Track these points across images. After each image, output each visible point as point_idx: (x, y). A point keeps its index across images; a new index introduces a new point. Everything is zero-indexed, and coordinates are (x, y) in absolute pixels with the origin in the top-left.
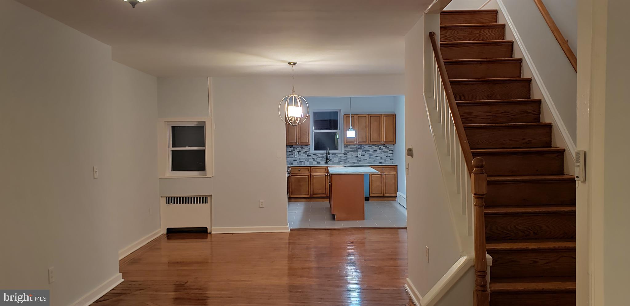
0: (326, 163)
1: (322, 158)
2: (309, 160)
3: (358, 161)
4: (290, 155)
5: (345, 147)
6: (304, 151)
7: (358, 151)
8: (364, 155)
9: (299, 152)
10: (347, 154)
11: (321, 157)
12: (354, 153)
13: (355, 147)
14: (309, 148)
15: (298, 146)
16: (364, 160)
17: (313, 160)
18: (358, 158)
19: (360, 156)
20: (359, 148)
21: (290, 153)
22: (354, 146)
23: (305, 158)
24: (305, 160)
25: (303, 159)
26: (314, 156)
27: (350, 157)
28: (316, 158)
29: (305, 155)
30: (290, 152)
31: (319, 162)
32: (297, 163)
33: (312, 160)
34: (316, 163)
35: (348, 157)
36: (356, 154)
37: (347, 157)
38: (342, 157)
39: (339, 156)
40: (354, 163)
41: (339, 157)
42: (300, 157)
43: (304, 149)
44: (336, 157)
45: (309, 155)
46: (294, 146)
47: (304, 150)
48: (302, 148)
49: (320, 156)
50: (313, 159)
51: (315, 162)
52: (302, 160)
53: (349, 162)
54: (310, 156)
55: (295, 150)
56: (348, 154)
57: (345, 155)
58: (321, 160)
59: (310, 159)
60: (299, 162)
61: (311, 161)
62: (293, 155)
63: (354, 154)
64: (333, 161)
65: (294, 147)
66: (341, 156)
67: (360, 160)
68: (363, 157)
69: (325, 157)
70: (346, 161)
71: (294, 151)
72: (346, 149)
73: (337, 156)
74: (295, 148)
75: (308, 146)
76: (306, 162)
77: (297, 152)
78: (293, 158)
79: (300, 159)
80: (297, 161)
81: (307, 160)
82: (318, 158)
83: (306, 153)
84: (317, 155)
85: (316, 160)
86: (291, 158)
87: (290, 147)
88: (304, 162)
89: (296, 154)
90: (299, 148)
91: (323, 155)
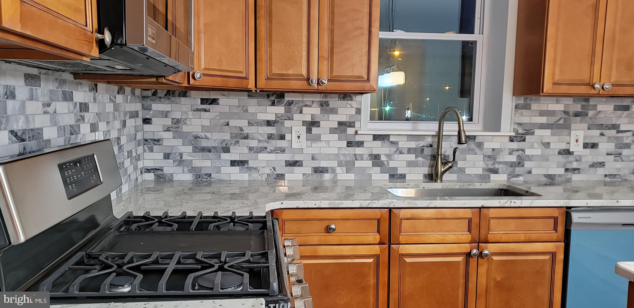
1: (412, 157)
2: (358, 164)
3: (567, 170)
4: (271, 137)
5: (517, 107)
6: (333, 121)
7: (573, 126)
8: (594, 146)
9: (312, 124)
10: (524, 140)
11: (410, 151)
12: (552, 134)
13: (560, 108)
14: (358, 111)
15: (308, 99)
16: (593, 165)
17: (374, 165)
18: (571, 158)
19: (577, 148)
20: (576, 115)
21: (271, 130)
22: (558, 102)
23: (337, 155)
24: (340, 165)
25: (328, 157)
26: (378, 148)
27: (537, 151)
28: (388, 156)
29: (339, 139)
31: (400, 172)
32: (300, 177)
33: (370, 163)
34: (386, 176)
35: (528, 152)
36: (560, 141)
37: (523, 150)
38: (500, 151)
39: (488, 146)
40: (551, 180)
41: (490, 154)
42: (315, 148)
43: (334, 111)
44: (477, 150)
45: (358, 138)
46: (287, 99)
47: (332, 117)
48: (323, 105)
49: (404, 144)
50: (375, 158)
51: (382, 172)
52: (323, 164)
53: (530, 172)
54: (360, 144)
55: (296, 116)
56: (527, 137)
57: (515, 145)
58: (410, 164)
59: (361, 157)
60: (309, 171)
61: (364, 169)
63: (556, 138)
64: (462, 170)
65: (290, 103)
66: (496, 146)
67: (575, 165)
68: (589, 156)
70: (518, 170)
71: (291, 119)
72: (522, 115)
73: (480, 145)
74: (294, 108)
75: (352, 100)
76: (342, 170)
77: (303, 124)
78: (284, 150)
79: (316, 157)
80: (302, 166)
81: (344, 164)
82: (396, 156)
83: (342, 133)
84: (392, 143)
85: (387, 162)
86: (274, 151)
87: (270, 103)
88: (333, 170)
89: (299, 137)
90: (310, 106)
91: (418, 142)
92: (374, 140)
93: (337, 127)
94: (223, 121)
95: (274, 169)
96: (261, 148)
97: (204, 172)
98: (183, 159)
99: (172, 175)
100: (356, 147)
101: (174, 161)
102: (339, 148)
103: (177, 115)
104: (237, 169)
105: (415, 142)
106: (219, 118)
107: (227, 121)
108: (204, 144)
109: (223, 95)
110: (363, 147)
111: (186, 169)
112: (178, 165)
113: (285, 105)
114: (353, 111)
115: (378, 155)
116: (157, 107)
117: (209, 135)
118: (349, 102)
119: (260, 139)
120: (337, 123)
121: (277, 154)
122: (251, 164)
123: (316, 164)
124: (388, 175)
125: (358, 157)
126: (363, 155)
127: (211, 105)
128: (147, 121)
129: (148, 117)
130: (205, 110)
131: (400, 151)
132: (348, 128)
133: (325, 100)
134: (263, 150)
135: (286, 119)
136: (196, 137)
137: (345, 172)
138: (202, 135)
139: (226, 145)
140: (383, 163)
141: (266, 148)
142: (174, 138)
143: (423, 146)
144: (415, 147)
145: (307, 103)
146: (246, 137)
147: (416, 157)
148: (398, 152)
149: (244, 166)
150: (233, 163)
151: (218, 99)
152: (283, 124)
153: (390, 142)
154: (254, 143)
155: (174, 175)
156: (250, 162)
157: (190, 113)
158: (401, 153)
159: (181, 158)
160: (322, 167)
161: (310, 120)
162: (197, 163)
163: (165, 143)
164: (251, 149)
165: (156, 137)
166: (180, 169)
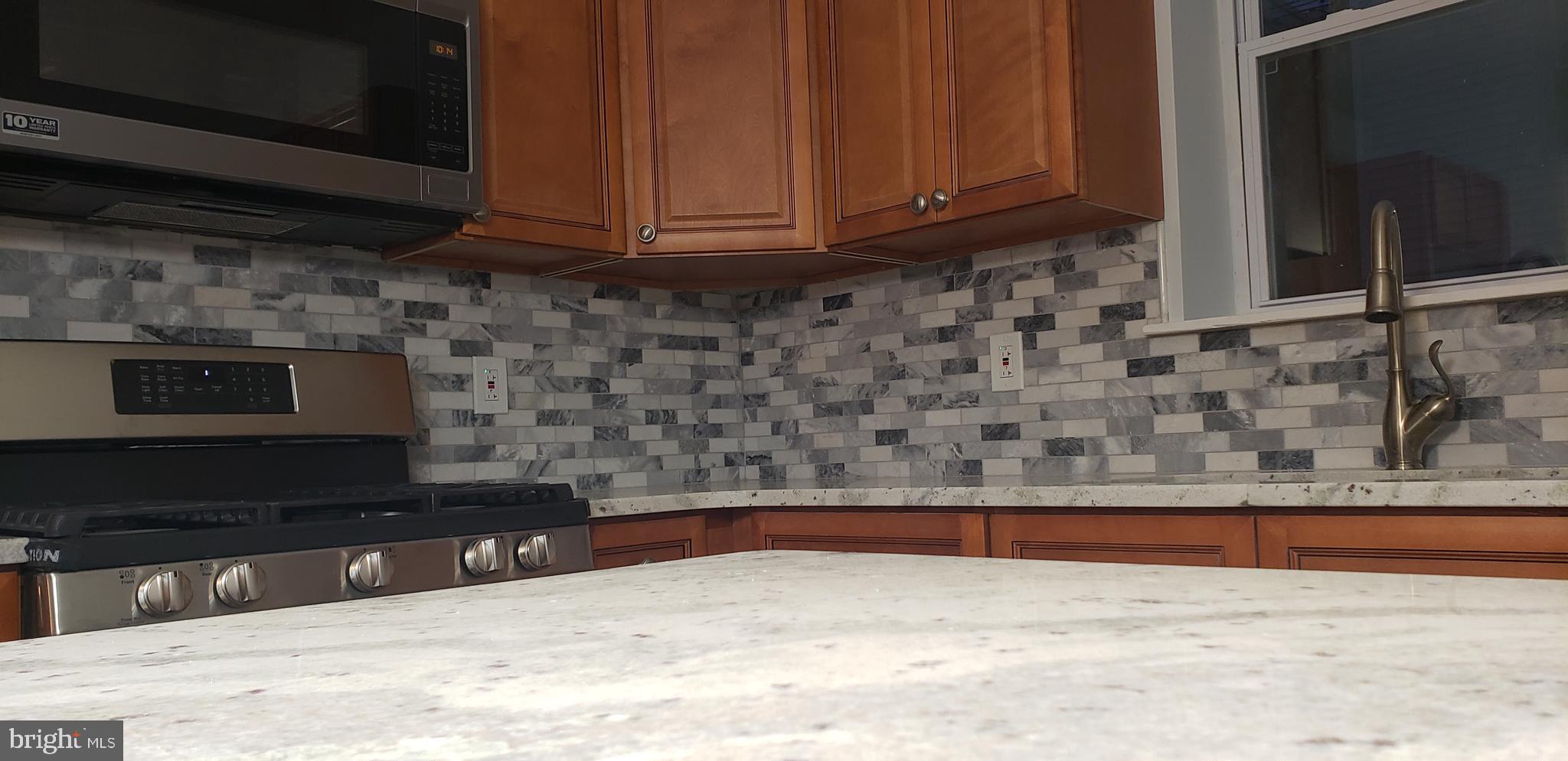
0: (1388, 458)
1: (1327, 393)
2: (1164, 424)
4: (948, 367)
6: (1087, 307)
9: (1033, 325)
11: (1319, 373)
14: (1152, 270)
15: (1023, 258)
17: (1210, 425)
21: (948, 351)
23: (1102, 404)
24: (1113, 430)
25: (1081, 409)
26: (1218, 371)
28: (1251, 395)
29: (1108, 357)
30: (944, 335)
31: (1292, 443)
32: (1017, 467)
33: (1194, 421)
34: (1251, 459)
42: (1047, 388)
43: (1089, 280)
45: (1157, 350)
46: (977, 268)
48: (1061, 268)
49: (1296, 353)
50: (1212, 403)
51: (1235, 447)
52: (1070, 430)
55: (1001, 308)
58: (1323, 416)
59: (1169, 404)
60: (1036, 450)
61: (1183, 437)
62: (972, 367)
64: (1527, 429)
65: (985, 277)
69: (1377, 369)
71: (987, 316)
74: (993, 287)
75: (1132, 241)
76: (1121, 445)
77: (1016, 325)
78: (977, 398)
79: (1050, 411)
80: (1018, 438)
81: (1125, 428)
82: (1275, 392)
83: (1110, 339)
84: (1258, 351)
85: (1250, 415)
86: (957, 402)
87: (944, 286)
88: (1097, 447)
89: (1006, 362)
90: (1029, 277)
91: (1346, 342)
92: (1203, 349)
93: (1098, 323)
94: (860, 342)
95: (958, 446)
96: (931, 396)
97: (833, 459)
98: (800, 432)
99: (784, 467)
100: (1155, 375)
101: (787, 439)
102: (1108, 383)
103: (788, 341)
104: (887, 450)
105: (1333, 343)
106: (852, 336)
107: (866, 340)
108: (833, 396)
109: (860, 284)
110: (1173, 371)
111: (804, 456)
112: (793, 447)
113: (974, 285)
114: (1137, 273)
115: (1220, 393)
116: (763, 327)
117: (837, 375)
118: (1127, 248)
119: (927, 376)
120: (1097, 312)
121: (963, 409)
122: (914, 437)
123: (1049, 430)
124: (1254, 455)
125: (1162, 405)
126: (1173, 396)
127: (840, 311)
128: (747, 359)
129: (748, 350)
130: (832, 323)
131: (1285, 377)
132: (1127, 323)
133: (1065, 254)
134: (931, 402)
135: (977, 320)
136: (819, 384)
137: (1129, 451)
138: (827, 377)
139: (867, 395)
140: (1236, 419)
141: (940, 396)
142: (785, 389)
143: (1364, 354)
144: (1334, 359)
145: (1022, 270)
146: (901, 375)
147: (1343, 391)
148: (1281, 380)
149: (899, 443)
150: (883, 437)
151: (850, 294)
152: (971, 330)
153: (1253, 349)
154: (916, 387)
155: (787, 467)
156: (911, 433)
157: (808, 332)
158: (1290, 382)
159: (797, 431)
160: (1069, 440)
161: (1031, 313)
162: (822, 441)
163: (774, 401)
164: (911, 401)
165: (761, 391)
166: (794, 455)
